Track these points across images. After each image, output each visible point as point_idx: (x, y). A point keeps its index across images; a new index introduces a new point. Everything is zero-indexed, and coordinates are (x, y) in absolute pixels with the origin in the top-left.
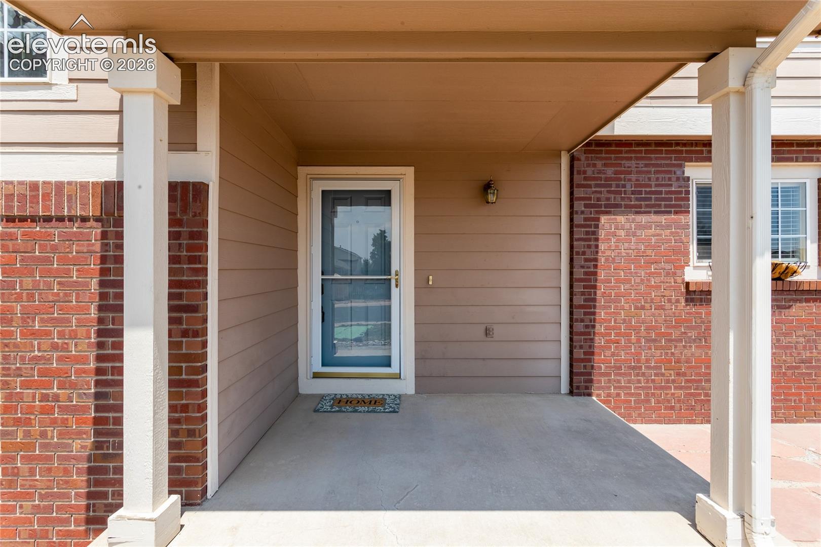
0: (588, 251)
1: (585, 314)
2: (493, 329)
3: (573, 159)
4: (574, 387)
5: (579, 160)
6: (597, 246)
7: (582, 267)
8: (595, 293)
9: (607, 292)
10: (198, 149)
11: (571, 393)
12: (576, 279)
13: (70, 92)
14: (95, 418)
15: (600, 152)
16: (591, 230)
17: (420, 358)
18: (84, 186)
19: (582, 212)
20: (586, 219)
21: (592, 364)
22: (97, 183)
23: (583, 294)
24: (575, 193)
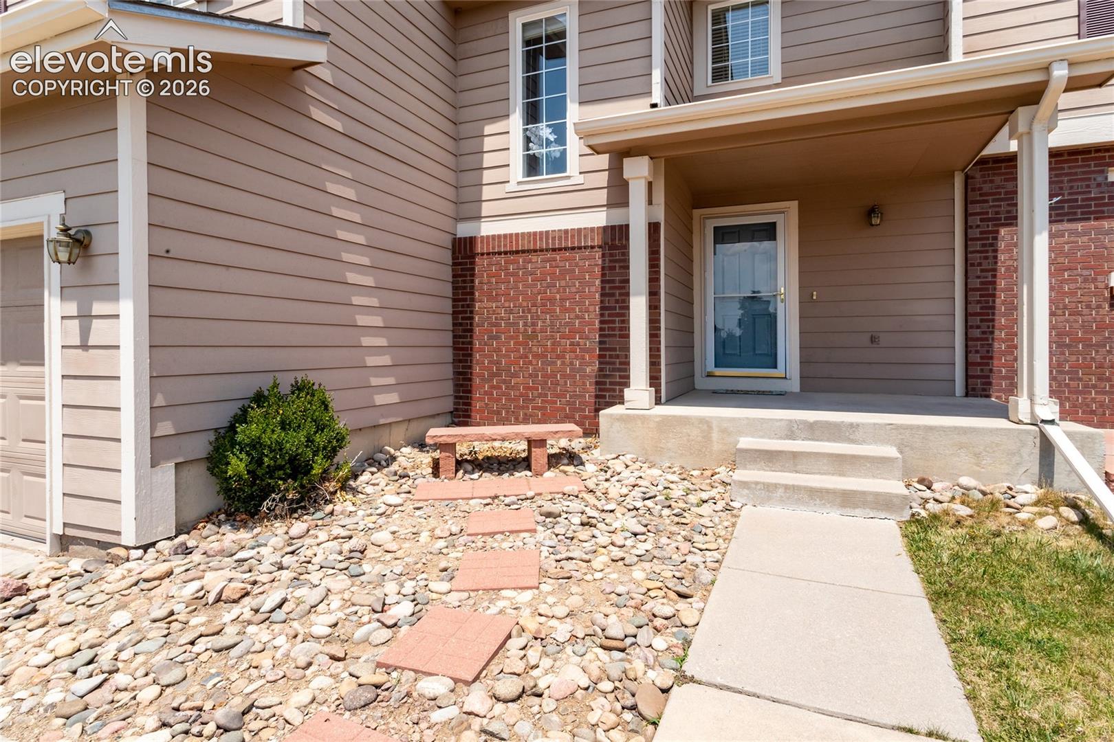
0: (985, 262)
1: (982, 321)
2: (879, 337)
3: (967, 178)
4: (970, 389)
5: (973, 178)
6: (996, 257)
7: (978, 277)
8: (994, 302)
9: (1008, 300)
10: (653, 203)
11: (967, 395)
12: (970, 288)
13: (580, 179)
14: (599, 354)
15: (1000, 168)
16: (988, 242)
17: (804, 362)
18: (592, 229)
19: (978, 226)
20: (981, 233)
21: (991, 367)
22: (600, 227)
23: (979, 302)
24: (969, 209)
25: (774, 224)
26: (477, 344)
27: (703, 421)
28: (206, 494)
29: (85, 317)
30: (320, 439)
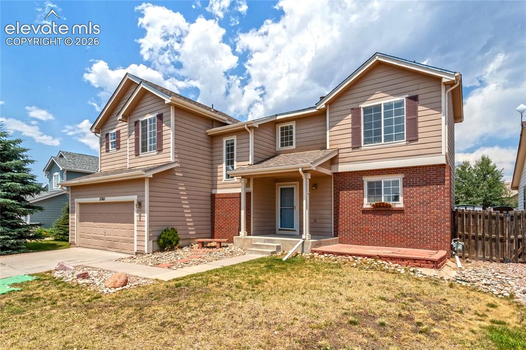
0: (337, 200)
1: (336, 216)
2: (316, 220)
5: (335, 177)
6: (339, 199)
7: (336, 204)
8: (339, 211)
11: (334, 236)
12: (334, 207)
15: (340, 175)
19: (336, 191)
21: (338, 229)
23: (336, 211)
25: (293, 188)
26: (216, 221)
27: (251, 239)
28: (157, 247)
29: (140, 216)
30: (175, 238)
